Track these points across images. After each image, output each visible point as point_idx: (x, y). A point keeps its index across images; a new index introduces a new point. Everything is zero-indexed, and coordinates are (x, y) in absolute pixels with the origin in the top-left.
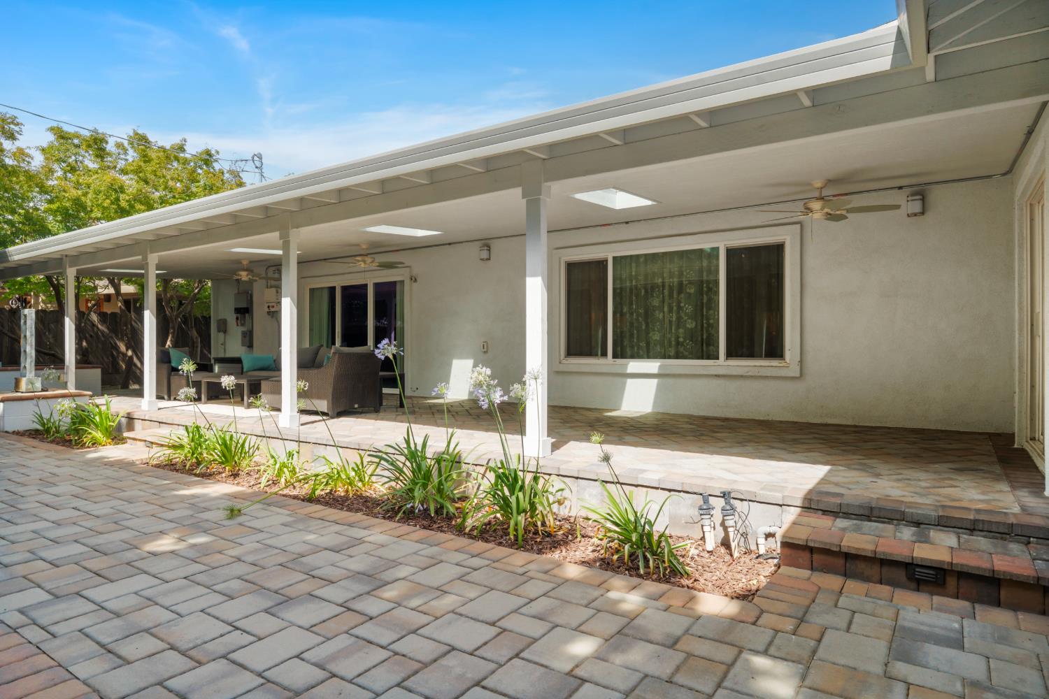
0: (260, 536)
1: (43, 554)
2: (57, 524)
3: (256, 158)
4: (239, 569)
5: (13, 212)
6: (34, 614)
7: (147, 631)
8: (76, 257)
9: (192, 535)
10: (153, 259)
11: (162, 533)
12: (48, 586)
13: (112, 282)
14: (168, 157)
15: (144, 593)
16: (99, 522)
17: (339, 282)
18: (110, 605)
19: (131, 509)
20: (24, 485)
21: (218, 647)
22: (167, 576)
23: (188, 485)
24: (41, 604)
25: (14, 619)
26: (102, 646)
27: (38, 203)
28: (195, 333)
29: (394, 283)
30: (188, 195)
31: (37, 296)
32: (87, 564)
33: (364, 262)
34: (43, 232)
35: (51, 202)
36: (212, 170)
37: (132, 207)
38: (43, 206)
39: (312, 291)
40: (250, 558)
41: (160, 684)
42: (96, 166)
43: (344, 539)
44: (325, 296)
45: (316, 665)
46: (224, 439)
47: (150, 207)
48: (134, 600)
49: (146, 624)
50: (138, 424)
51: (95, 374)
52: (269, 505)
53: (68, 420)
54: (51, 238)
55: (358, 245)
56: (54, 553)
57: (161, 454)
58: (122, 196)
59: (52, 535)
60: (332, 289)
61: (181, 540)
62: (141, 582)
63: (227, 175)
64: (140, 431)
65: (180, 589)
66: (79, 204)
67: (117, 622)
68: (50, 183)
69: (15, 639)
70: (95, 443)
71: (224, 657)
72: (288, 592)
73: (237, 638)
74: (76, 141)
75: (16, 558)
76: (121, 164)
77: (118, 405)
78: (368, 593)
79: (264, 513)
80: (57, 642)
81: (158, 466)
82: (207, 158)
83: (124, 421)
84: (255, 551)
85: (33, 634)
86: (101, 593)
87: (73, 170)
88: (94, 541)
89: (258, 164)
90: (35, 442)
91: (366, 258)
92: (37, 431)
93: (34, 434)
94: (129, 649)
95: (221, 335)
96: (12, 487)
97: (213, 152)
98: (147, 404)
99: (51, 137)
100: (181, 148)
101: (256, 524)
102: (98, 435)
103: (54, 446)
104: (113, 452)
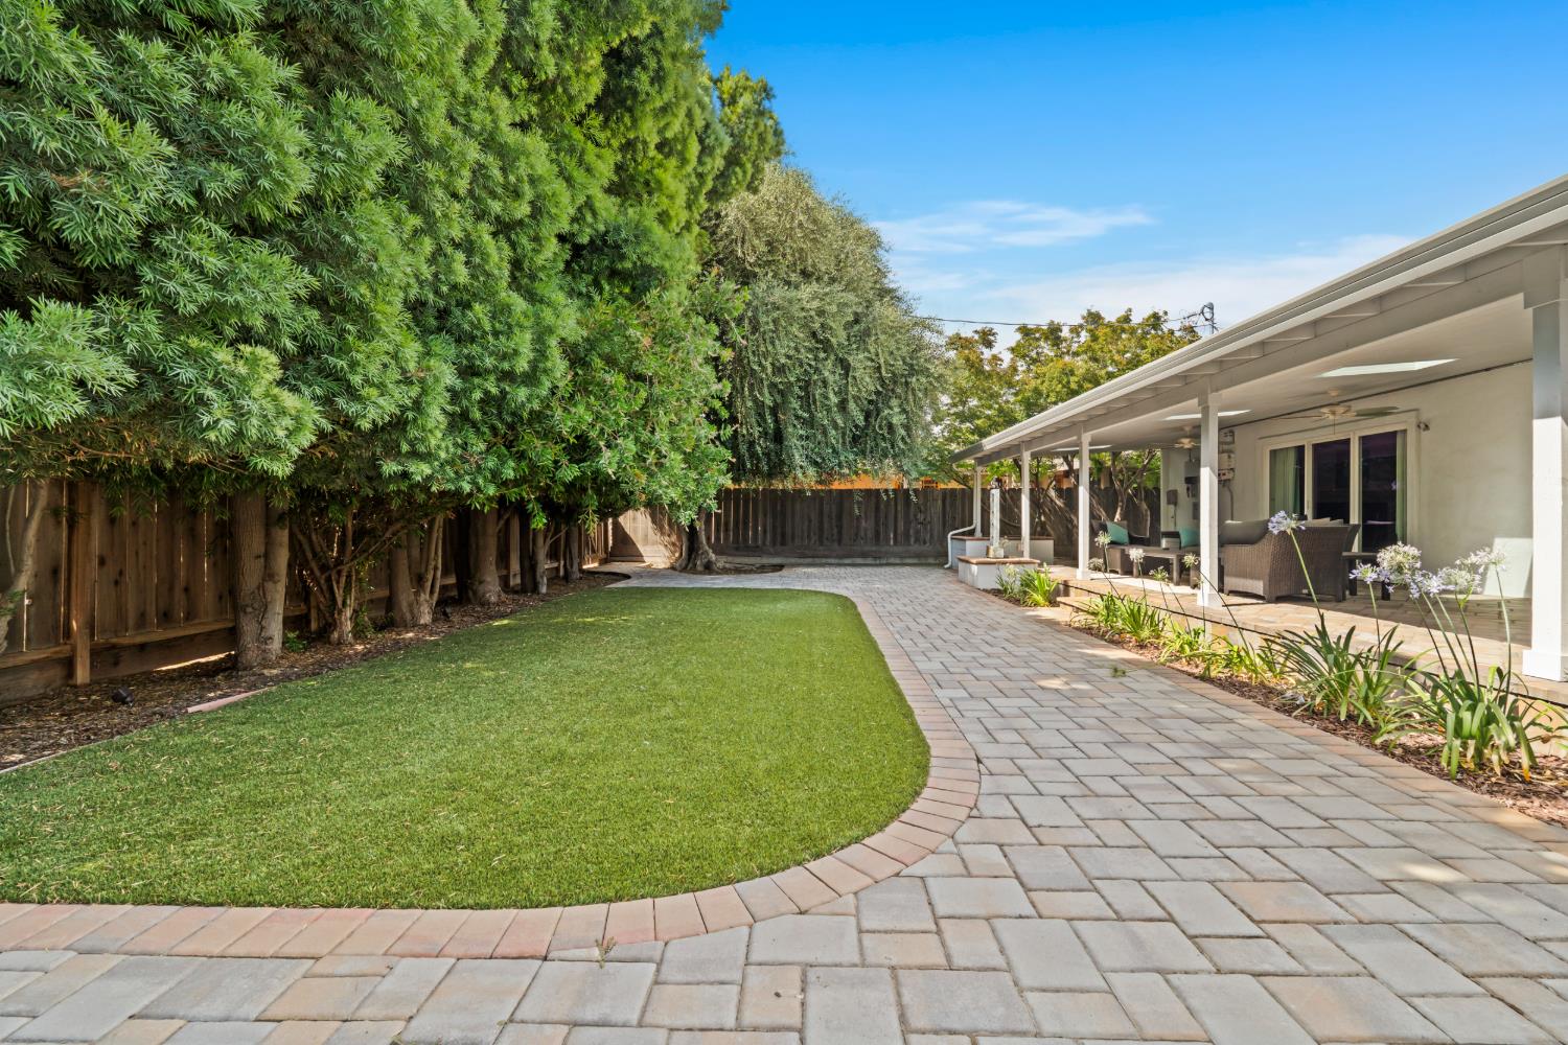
0: (1131, 695)
1: (973, 672)
2: (989, 656)
3: (1206, 310)
4: (1101, 713)
5: (990, 407)
6: (957, 703)
7: (1016, 730)
8: (1029, 441)
9: (1077, 682)
10: (1087, 437)
11: (1055, 676)
12: (970, 690)
13: (1066, 459)
14: (1114, 331)
15: (1025, 709)
16: (1015, 659)
17: (1308, 441)
18: (1001, 710)
19: (1041, 656)
20: (977, 627)
21: (1058, 753)
22: (1043, 703)
23: (1094, 646)
24: (962, 699)
25: (946, 702)
26: (987, 730)
27: (1008, 397)
28: (1144, 506)
29: (1394, 434)
30: (1135, 363)
31: (1010, 476)
32: (996, 683)
33: (1334, 413)
34: (1011, 421)
35: (1016, 394)
36: (1160, 333)
37: (1081, 386)
38: (1012, 399)
39: (1274, 453)
40: (1113, 708)
41: (1012, 759)
42: (1052, 354)
43: (1213, 715)
44: (1292, 458)
45: (1123, 786)
46: (1132, 611)
47: (1098, 384)
48: (1016, 711)
49: (1017, 726)
50: (1072, 591)
51: (1048, 545)
52: (1156, 674)
53: (1018, 583)
54: (1017, 425)
55: (1325, 393)
56: (979, 673)
57: (1081, 619)
58: (1072, 379)
59: (982, 661)
60: (1300, 450)
61: (1067, 683)
62: (1026, 702)
63: (1177, 334)
64: (1074, 598)
65: (1052, 713)
66: (1037, 392)
67: (1001, 720)
68: (1017, 378)
69: (943, 711)
70: (1036, 604)
71: (1059, 760)
72: (1129, 737)
73: (1074, 752)
74: (1037, 335)
75: (957, 670)
76: (1075, 347)
77: (1059, 573)
78: (1205, 758)
79: (1147, 679)
80: (965, 720)
81: (1077, 629)
82: (1156, 320)
83: (1061, 587)
84: (1122, 704)
85: (953, 712)
86: (997, 702)
87: (1034, 361)
88: (1005, 671)
89: (1208, 316)
90: (996, 599)
91: (1337, 408)
92: (999, 591)
93: (997, 593)
94: (1000, 736)
95: (1172, 507)
96: (969, 627)
97: (1161, 314)
98: (1081, 574)
99: (1018, 336)
100: (1127, 319)
101: (1135, 686)
102: (1039, 598)
103: (1007, 603)
104: (1047, 613)
